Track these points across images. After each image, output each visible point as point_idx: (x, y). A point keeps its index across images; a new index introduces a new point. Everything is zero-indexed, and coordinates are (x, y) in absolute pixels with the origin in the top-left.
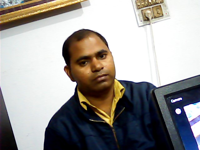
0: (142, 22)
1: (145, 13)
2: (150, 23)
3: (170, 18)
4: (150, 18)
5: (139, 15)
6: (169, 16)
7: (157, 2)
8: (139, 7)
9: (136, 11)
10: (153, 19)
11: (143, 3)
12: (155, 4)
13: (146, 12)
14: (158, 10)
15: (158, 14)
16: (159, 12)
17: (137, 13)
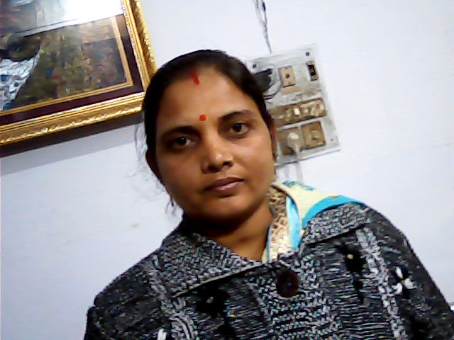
2: (296, 160)
3: (339, 151)
4: (297, 149)
6: (336, 145)
7: (312, 114)
10: (304, 152)
11: (281, 117)
12: (308, 119)
13: (288, 138)
14: (315, 132)
15: (314, 141)
16: (316, 137)
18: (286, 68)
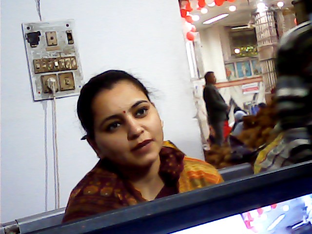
0: (40, 95)
1: (46, 82)
2: (52, 98)
4: (54, 90)
5: (36, 84)
7: (67, 67)
8: (37, 71)
9: (32, 76)
10: (59, 92)
11: (45, 66)
12: (64, 70)
13: (48, 80)
14: (68, 79)
15: (67, 86)
16: (68, 83)
17: (34, 80)
18: (51, 33)
